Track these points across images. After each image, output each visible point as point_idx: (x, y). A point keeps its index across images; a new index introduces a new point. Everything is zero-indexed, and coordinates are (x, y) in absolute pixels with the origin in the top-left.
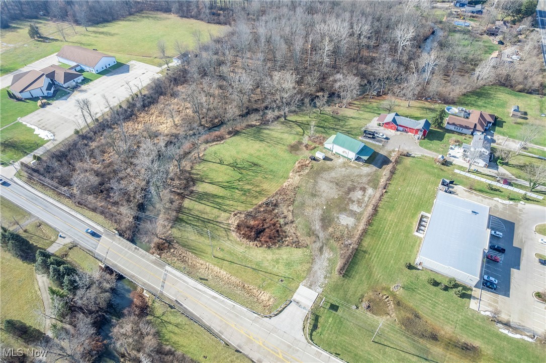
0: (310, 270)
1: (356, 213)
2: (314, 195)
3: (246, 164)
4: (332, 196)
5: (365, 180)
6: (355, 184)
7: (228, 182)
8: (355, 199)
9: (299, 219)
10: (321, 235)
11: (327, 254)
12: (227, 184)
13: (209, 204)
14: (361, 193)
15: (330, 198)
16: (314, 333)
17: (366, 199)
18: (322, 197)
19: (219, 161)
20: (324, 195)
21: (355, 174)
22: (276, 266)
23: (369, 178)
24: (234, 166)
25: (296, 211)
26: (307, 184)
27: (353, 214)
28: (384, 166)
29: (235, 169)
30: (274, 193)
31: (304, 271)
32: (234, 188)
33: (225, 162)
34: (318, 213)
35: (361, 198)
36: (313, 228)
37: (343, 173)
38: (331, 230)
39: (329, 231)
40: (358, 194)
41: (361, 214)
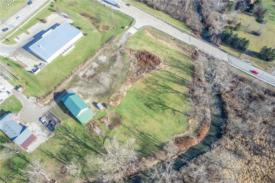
0: (128, 39)
1: (96, 62)
2: (115, 76)
3: (156, 107)
4: (105, 74)
5: (80, 83)
6: (87, 80)
7: (168, 92)
8: (93, 70)
9: (127, 62)
11: (119, 45)
12: (168, 90)
13: (178, 77)
14: (87, 74)
15: (106, 72)
16: (132, 21)
17: (86, 69)
18: (111, 74)
19: (176, 112)
20: (109, 75)
21: (83, 88)
22: (142, 43)
24: (164, 107)
25: (128, 67)
26: (117, 85)
28: (61, 91)
29: (163, 103)
30: (138, 81)
31: (131, 39)
32: (163, 87)
33: (171, 111)
34: (115, 65)
35: (89, 71)
36: (121, 57)
37: (90, 90)
38: (113, 55)
40: (90, 73)
41: (94, 61)
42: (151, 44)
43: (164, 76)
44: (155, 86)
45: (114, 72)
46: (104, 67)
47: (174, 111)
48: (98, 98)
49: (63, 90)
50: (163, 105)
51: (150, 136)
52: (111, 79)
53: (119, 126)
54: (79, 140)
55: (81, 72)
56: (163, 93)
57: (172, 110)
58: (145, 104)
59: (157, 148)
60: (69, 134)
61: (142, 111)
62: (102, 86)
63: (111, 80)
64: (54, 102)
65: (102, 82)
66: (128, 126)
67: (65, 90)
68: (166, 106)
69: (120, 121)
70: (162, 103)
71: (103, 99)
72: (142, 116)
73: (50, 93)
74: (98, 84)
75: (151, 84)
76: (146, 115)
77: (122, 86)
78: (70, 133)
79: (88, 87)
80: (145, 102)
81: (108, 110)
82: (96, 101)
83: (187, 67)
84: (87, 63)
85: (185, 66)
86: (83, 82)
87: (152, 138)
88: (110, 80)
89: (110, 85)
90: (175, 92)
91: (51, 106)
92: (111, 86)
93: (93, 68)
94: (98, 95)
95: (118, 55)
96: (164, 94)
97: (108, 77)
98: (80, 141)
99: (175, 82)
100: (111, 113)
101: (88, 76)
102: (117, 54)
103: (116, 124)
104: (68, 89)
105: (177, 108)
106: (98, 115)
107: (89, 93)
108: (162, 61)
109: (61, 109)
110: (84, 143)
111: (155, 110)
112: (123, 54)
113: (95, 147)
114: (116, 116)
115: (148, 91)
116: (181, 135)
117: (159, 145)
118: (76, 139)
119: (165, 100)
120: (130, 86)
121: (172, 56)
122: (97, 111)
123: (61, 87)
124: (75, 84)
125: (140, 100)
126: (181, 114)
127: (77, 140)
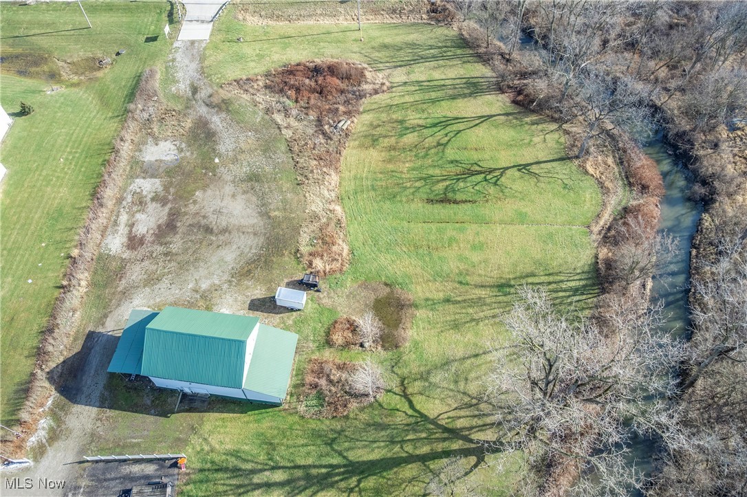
0: (202, 60)
1: (142, 174)
2: (254, 178)
3: (466, 188)
4: (209, 192)
5: (135, 273)
6: (160, 249)
7: (459, 131)
8: (152, 207)
9: (258, 120)
10: (203, 110)
11: (182, 88)
12: (455, 127)
13: (448, 82)
14: (141, 229)
15: (212, 186)
17: (124, 218)
18: (233, 182)
19: (535, 169)
20: (229, 189)
21: (165, 283)
22: (258, 51)
23: (123, 284)
24: (489, 174)
26: (284, 201)
27: (149, 171)
28: (77, 348)
29: (478, 168)
30: (344, 153)
31: (210, 55)
32: (435, 125)
33: (517, 174)
34: (226, 145)
35: (139, 216)
36: (224, 115)
37: (202, 272)
38: (188, 124)
39: (189, 121)
40: (146, 223)
41: (132, 177)
42: (286, 40)
43: (408, 99)
44: (410, 136)
45: (243, 170)
46: (189, 174)
47: (524, 168)
48: (258, 280)
49: (80, 343)
50: (479, 173)
51: (533, 275)
52: (249, 195)
53: (413, 316)
54: (314, 471)
55: (110, 237)
56: (449, 140)
57: (519, 170)
58: (430, 201)
59: (584, 297)
60: (257, 479)
61: (440, 224)
62: (235, 233)
63: (254, 199)
64: (77, 408)
65: (224, 224)
66: (441, 295)
67: (91, 336)
68: (491, 171)
69: (398, 299)
70: (472, 169)
71: (276, 272)
72: (452, 240)
73: (24, 390)
74: (214, 238)
75: (393, 138)
76: (462, 230)
77: (307, 195)
78: (253, 472)
79: (181, 268)
80: (425, 196)
81: (328, 294)
82: (259, 292)
83: (446, 47)
84: (109, 193)
85: (439, 47)
86: (146, 263)
87: (543, 279)
88: (248, 200)
89: (265, 215)
90: (477, 122)
91: (76, 433)
92: (269, 217)
93: (148, 199)
94: (249, 271)
95: (208, 117)
96: (457, 142)
97: (233, 196)
98: (324, 471)
99: (453, 98)
100: (347, 296)
101: (152, 232)
102: (201, 117)
103: (395, 317)
104: (102, 321)
105: (527, 156)
106: (307, 330)
107: (204, 285)
108: (366, 66)
109: (136, 412)
110: (344, 466)
111: (475, 198)
112: (223, 105)
113: (397, 448)
114: (373, 297)
115: (404, 163)
116: (606, 218)
117: (582, 283)
118: (299, 473)
119: (475, 156)
120: (334, 178)
121: (381, 40)
122: (291, 322)
123: (68, 335)
124: (119, 289)
125: (404, 199)
126: (549, 165)
127: (308, 477)
